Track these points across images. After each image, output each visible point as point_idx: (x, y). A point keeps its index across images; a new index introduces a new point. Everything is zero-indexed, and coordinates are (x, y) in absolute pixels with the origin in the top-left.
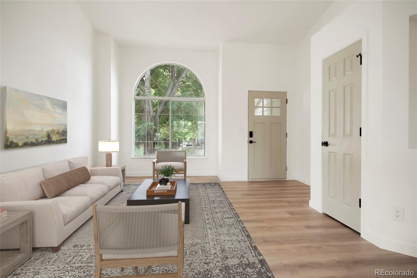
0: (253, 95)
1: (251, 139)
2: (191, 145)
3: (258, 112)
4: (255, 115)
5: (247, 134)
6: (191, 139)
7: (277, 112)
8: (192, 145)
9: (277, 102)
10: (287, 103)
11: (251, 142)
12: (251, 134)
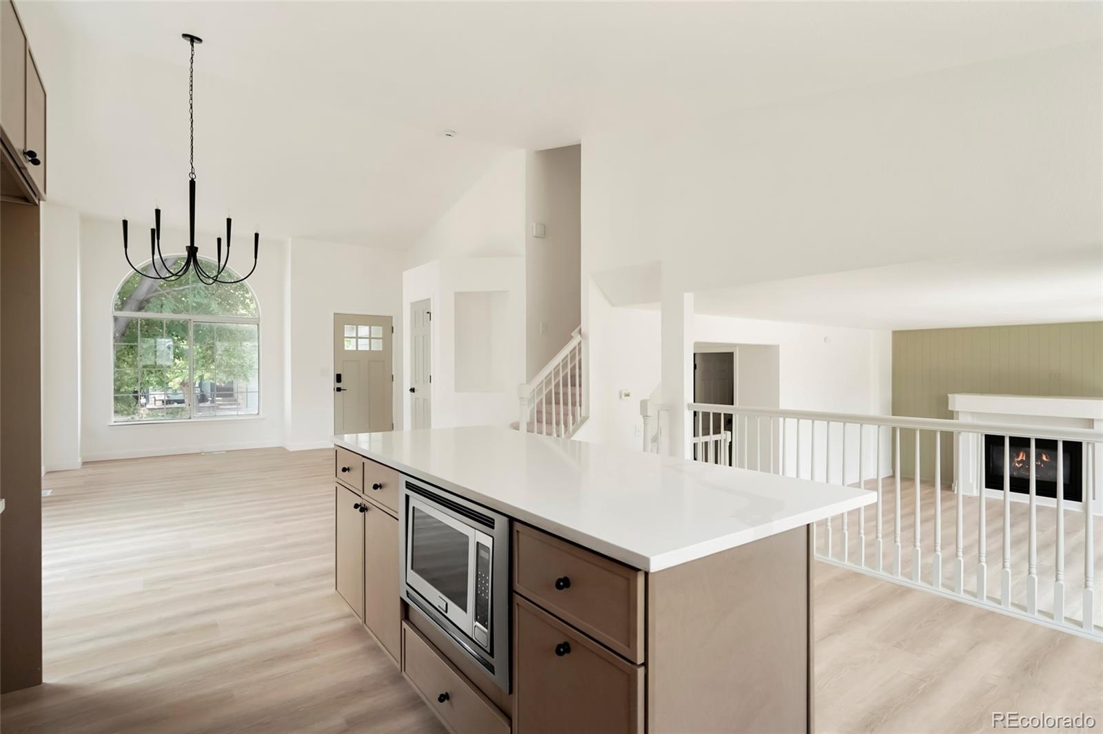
0: (341, 321)
1: (339, 385)
2: (181, 402)
3: (350, 346)
4: (346, 348)
5: (332, 378)
6: (183, 384)
7: (377, 346)
8: (186, 401)
9: (378, 331)
10: (393, 332)
11: (339, 389)
12: (339, 378)
